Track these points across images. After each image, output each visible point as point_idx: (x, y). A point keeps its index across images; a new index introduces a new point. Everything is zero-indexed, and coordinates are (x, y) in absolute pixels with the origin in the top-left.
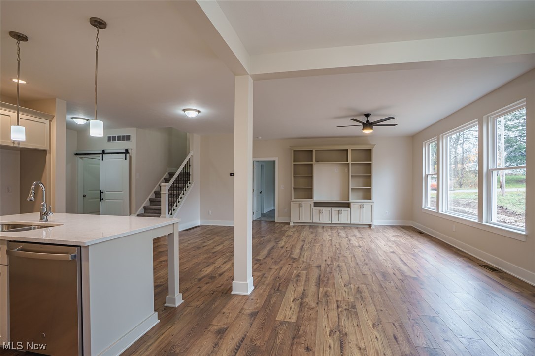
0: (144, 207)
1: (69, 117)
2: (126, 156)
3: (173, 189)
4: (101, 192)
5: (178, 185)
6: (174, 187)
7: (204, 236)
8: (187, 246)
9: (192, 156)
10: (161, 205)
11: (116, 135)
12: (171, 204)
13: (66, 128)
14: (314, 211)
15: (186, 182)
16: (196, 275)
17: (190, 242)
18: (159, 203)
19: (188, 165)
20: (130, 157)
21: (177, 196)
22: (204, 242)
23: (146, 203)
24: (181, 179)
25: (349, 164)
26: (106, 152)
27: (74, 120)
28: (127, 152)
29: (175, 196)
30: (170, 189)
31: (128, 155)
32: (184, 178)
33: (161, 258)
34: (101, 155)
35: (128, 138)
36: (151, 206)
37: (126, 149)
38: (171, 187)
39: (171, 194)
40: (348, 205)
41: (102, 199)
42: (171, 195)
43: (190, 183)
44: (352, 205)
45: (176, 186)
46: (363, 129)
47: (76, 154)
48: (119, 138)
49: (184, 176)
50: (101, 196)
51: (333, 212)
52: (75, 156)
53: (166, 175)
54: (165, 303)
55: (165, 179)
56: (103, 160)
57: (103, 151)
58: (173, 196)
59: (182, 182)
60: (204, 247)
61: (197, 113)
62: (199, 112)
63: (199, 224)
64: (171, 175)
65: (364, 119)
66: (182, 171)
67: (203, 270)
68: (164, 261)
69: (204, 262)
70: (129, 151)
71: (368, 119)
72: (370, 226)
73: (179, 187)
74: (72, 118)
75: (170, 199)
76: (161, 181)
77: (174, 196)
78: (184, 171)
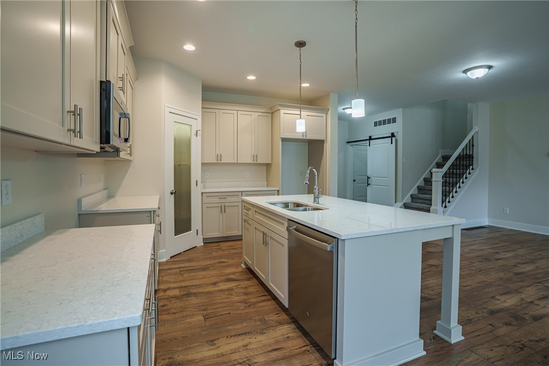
0: (411, 195)
1: (340, 109)
2: (392, 139)
3: (448, 175)
4: (368, 178)
5: (455, 171)
6: (449, 174)
7: (496, 243)
8: (469, 253)
9: (477, 133)
10: (431, 195)
11: (382, 119)
12: (445, 194)
13: (339, 119)
15: (467, 167)
16: (485, 302)
17: (472, 247)
18: (430, 191)
19: (471, 144)
20: (396, 140)
21: (454, 185)
22: (498, 253)
23: (414, 190)
24: (460, 163)
26: (372, 138)
27: (345, 110)
28: (393, 135)
29: (451, 184)
30: (444, 176)
31: (394, 139)
32: (465, 162)
33: (430, 261)
34: (368, 141)
35: (394, 120)
36: (419, 195)
37: (392, 132)
38: (446, 173)
39: (446, 182)
41: (368, 184)
42: (445, 184)
43: (473, 169)
45: (453, 172)
47: (348, 142)
48: (384, 122)
49: (465, 160)
50: (368, 181)
52: (347, 144)
53: (438, 159)
54: (435, 330)
55: (437, 163)
56: (369, 146)
57: (370, 137)
58: (448, 184)
59: (461, 167)
60: (497, 259)
61: (487, 70)
62: (490, 67)
63: (487, 224)
64: (446, 158)
66: (462, 154)
67: (498, 297)
68: (434, 266)
69: (499, 285)
70: (395, 134)
73: (456, 174)
74: (343, 109)
75: (444, 188)
76: (431, 167)
78: (465, 153)
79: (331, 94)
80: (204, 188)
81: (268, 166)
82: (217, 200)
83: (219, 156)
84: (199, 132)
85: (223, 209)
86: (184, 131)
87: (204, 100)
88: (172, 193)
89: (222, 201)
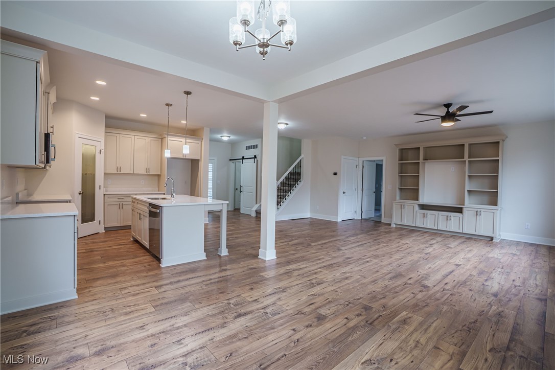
2: (254, 160)
3: (282, 185)
4: (241, 187)
5: (287, 182)
9: (303, 158)
12: (280, 198)
14: (418, 214)
15: (296, 180)
19: (299, 165)
21: (287, 192)
24: (291, 178)
25: (465, 161)
28: (255, 157)
31: (256, 159)
32: (295, 177)
34: (242, 160)
37: (255, 155)
40: (459, 210)
41: (241, 191)
42: (280, 190)
43: (300, 182)
44: (464, 210)
46: (442, 122)
47: (230, 160)
48: (251, 147)
49: (295, 175)
50: (241, 189)
51: (440, 217)
56: (242, 163)
57: (243, 157)
59: (292, 180)
62: (287, 124)
63: (309, 217)
65: (443, 112)
66: (292, 171)
70: (257, 156)
71: (448, 110)
72: (492, 238)
73: (289, 184)
74: (221, 137)
75: (279, 193)
77: (283, 190)
78: (294, 171)
79: (205, 128)
80: (106, 191)
81: (159, 176)
82: (116, 200)
83: (119, 168)
84: (102, 152)
85: (121, 206)
86: (90, 150)
87: (107, 126)
88: (80, 194)
89: (120, 200)
